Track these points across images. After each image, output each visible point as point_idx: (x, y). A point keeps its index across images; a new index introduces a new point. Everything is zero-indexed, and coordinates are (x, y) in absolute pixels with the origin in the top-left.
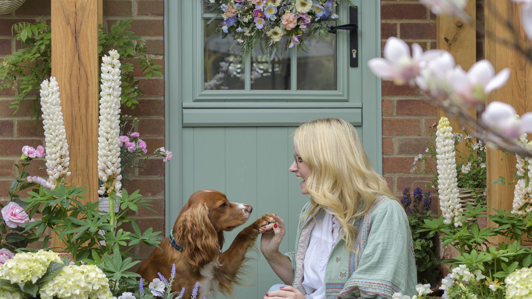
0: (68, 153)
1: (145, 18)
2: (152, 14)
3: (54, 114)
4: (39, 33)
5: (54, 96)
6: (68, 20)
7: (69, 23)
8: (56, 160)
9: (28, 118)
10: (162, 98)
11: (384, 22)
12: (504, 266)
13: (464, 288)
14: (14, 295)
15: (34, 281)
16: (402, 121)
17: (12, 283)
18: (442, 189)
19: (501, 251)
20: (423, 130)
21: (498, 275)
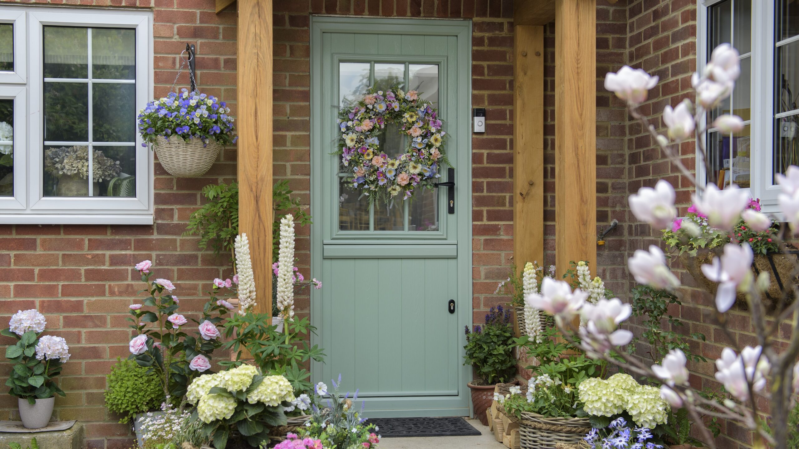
0: (255, 289)
1: (296, 177)
2: (302, 174)
3: (245, 261)
4: (222, 193)
5: (245, 248)
6: (252, 188)
7: (252, 190)
8: (246, 294)
9: (209, 252)
10: (308, 237)
11: (474, 180)
12: (574, 374)
13: (547, 391)
14: (230, 399)
15: (244, 390)
16: (487, 255)
17: (228, 391)
18: (527, 315)
19: (572, 363)
20: (503, 261)
21: (571, 381)
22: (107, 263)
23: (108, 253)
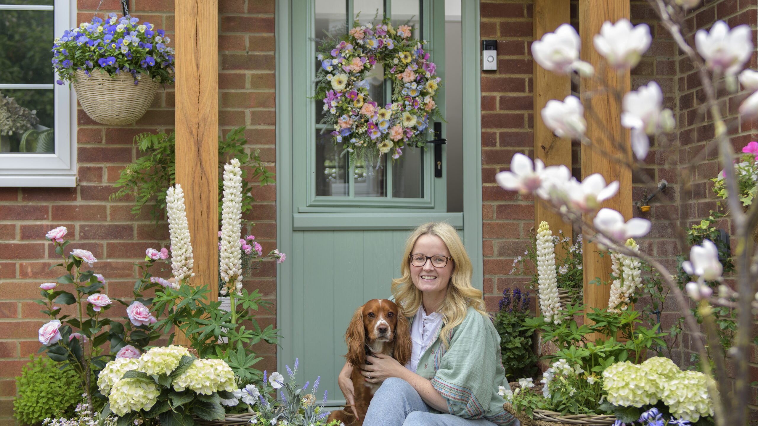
0: (192, 255)
1: (258, 127)
2: (265, 124)
3: (179, 219)
4: (159, 143)
5: (179, 202)
6: (191, 131)
7: (191, 133)
8: (181, 261)
9: (147, 223)
10: (274, 203)
11: (484, 130)
12: (600, 360)
13: (564, 381)
14: (149, 386)
15: (168, 374)
16: (501, 225)
17: (148, 375)
18: (542, 289)
19: (598, 347)
20: (522, 233)
21: (596, 369)
22: (18, 236)
23: (19, 224)
